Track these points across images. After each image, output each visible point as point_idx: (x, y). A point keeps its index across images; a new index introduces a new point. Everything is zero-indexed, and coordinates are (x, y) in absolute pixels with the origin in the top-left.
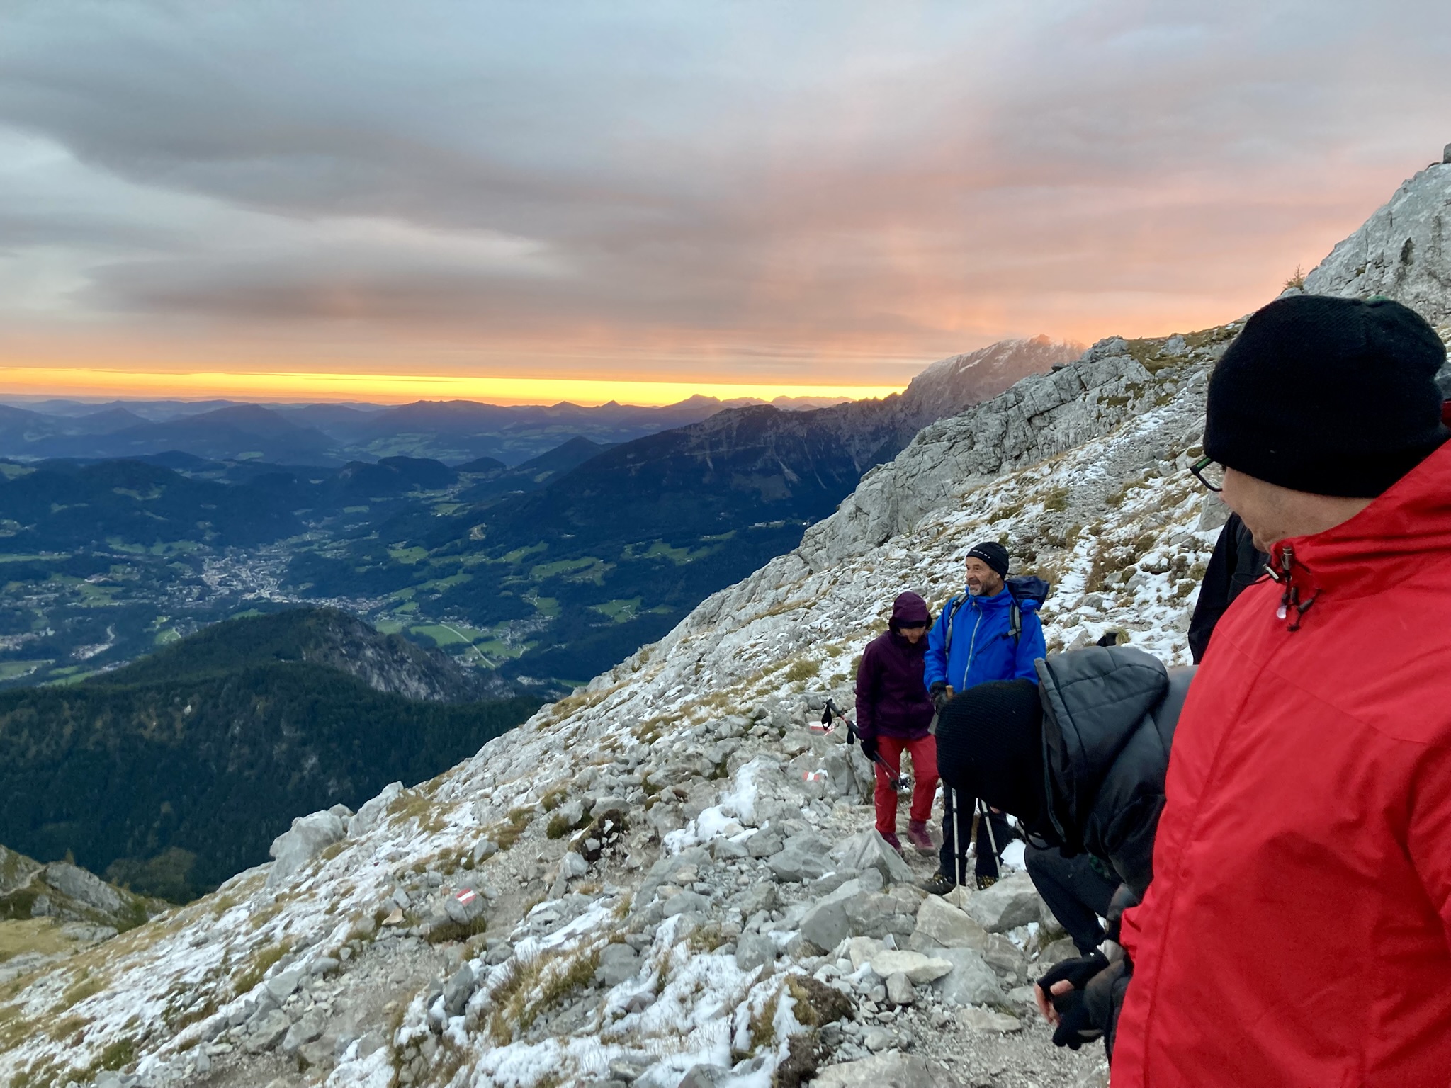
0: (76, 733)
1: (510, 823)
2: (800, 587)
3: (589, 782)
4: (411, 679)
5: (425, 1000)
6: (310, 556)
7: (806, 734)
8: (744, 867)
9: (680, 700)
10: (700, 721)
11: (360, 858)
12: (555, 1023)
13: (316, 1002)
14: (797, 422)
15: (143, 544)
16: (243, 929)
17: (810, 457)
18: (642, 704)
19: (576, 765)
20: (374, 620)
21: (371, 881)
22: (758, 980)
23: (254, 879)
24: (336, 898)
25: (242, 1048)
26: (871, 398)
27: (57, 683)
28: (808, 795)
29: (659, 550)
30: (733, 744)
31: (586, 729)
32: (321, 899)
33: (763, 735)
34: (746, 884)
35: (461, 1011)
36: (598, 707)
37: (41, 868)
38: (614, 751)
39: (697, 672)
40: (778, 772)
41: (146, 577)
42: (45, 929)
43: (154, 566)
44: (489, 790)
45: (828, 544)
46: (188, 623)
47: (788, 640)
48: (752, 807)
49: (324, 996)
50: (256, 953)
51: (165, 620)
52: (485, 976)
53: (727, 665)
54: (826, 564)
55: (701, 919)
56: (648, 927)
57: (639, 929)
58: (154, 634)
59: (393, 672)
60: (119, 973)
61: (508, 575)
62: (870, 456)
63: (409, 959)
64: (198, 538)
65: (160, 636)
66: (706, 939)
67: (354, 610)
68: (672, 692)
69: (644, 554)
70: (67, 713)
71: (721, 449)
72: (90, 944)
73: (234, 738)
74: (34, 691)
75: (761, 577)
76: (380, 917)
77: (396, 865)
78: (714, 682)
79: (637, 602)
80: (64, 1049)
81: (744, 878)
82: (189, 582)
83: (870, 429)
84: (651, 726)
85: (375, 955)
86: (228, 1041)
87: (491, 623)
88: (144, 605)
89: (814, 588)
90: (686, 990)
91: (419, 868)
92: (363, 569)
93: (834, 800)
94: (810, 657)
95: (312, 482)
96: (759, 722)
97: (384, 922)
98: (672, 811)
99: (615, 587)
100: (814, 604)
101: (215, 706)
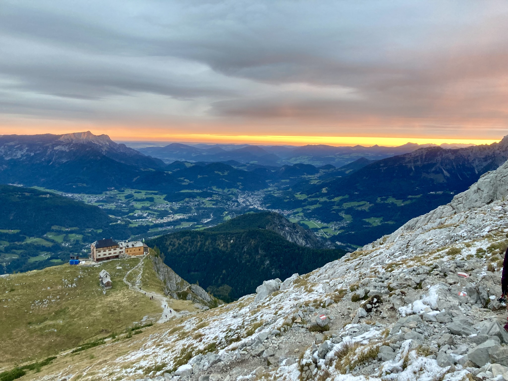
0: (201, 245)
1: (338, 294)
2: (452, 218)
3: (367, 283)
4: (300, 239)
5: (311, 351)
6: (270, 196)
7: (455, 276)
8: (436, 326)
9: (400, 257)
10: (410, 266)
11: (284, 298)
12: (362, 370)
13: (273, 344)
14: (450, 153)
15: (222, 189)
16: (248, 315)
17: (455, 167)
18: (385, 257)
19: (361, 276)
20: (289, 217)
21: (289, 306)
22: (448, 372)
23: (249, 298)
24: (277, 310)
25: (250, 354)
26: (484, 144)
27: (197, 229)
28: (460, 301)
29: (391, 200)
30: (424, 277)
31: (363, 263)
32: (272, 309)
33: (437, 275)
34: (437, 333)
35: (324, 357)
36: (368, 256)
37: (190, 285)
38: (375, 273)
39: (407, 247)
40: (447, 291)
41: (222, 199)
42: (190, 304)
43: (225, 196)
44: (328, 280)
45: (464, 202)
46: (233, 215)
47: (446, 239)
48: (436, 302)
49: (276, 342)
50: (252, 323)
51: (227, 213)
52: (332, 347)
53: (420, 246)
54: (463, 210)
55: (421, 343)
56: (398, 342)
57: (395, 342)
58: (223, 217)
59: (294, 236)
60: (212, 322)
61: (334, 205)
62: (483, 167)
63: (303, 335)
64: (237, 187)
65: (225, 218)
66: (423, 351)
67: (283, 214)
68: (397, 254)
69: (385, 201)
70: (199, 239)
71: (418, 163)
72: (202, 311)
73: (244, 252)
74: (191, 231)
75: (434, 213)
76: (294, 319)
77: (297, 302)
78: (414, 252)
79: (381, 219)
80: (197, 343)
81: (436, 330)
82: (233, 201)
83: (483, 156)
84: (390, 266)
85: (292, 332)
86: (246, 350)
87: (328, 222)
88: (220, 207)
89: (457, 219)
90: (417, 369)
91: (307, 304)
92: (286, 201)
93: (472, 305)
94: (458, 246)
95: (272, 171)
96: (435, 269)
97: (295, 321)
98: (400, 299)
99: (373, 212)
100: (458, 225)
101: (240, 241)
